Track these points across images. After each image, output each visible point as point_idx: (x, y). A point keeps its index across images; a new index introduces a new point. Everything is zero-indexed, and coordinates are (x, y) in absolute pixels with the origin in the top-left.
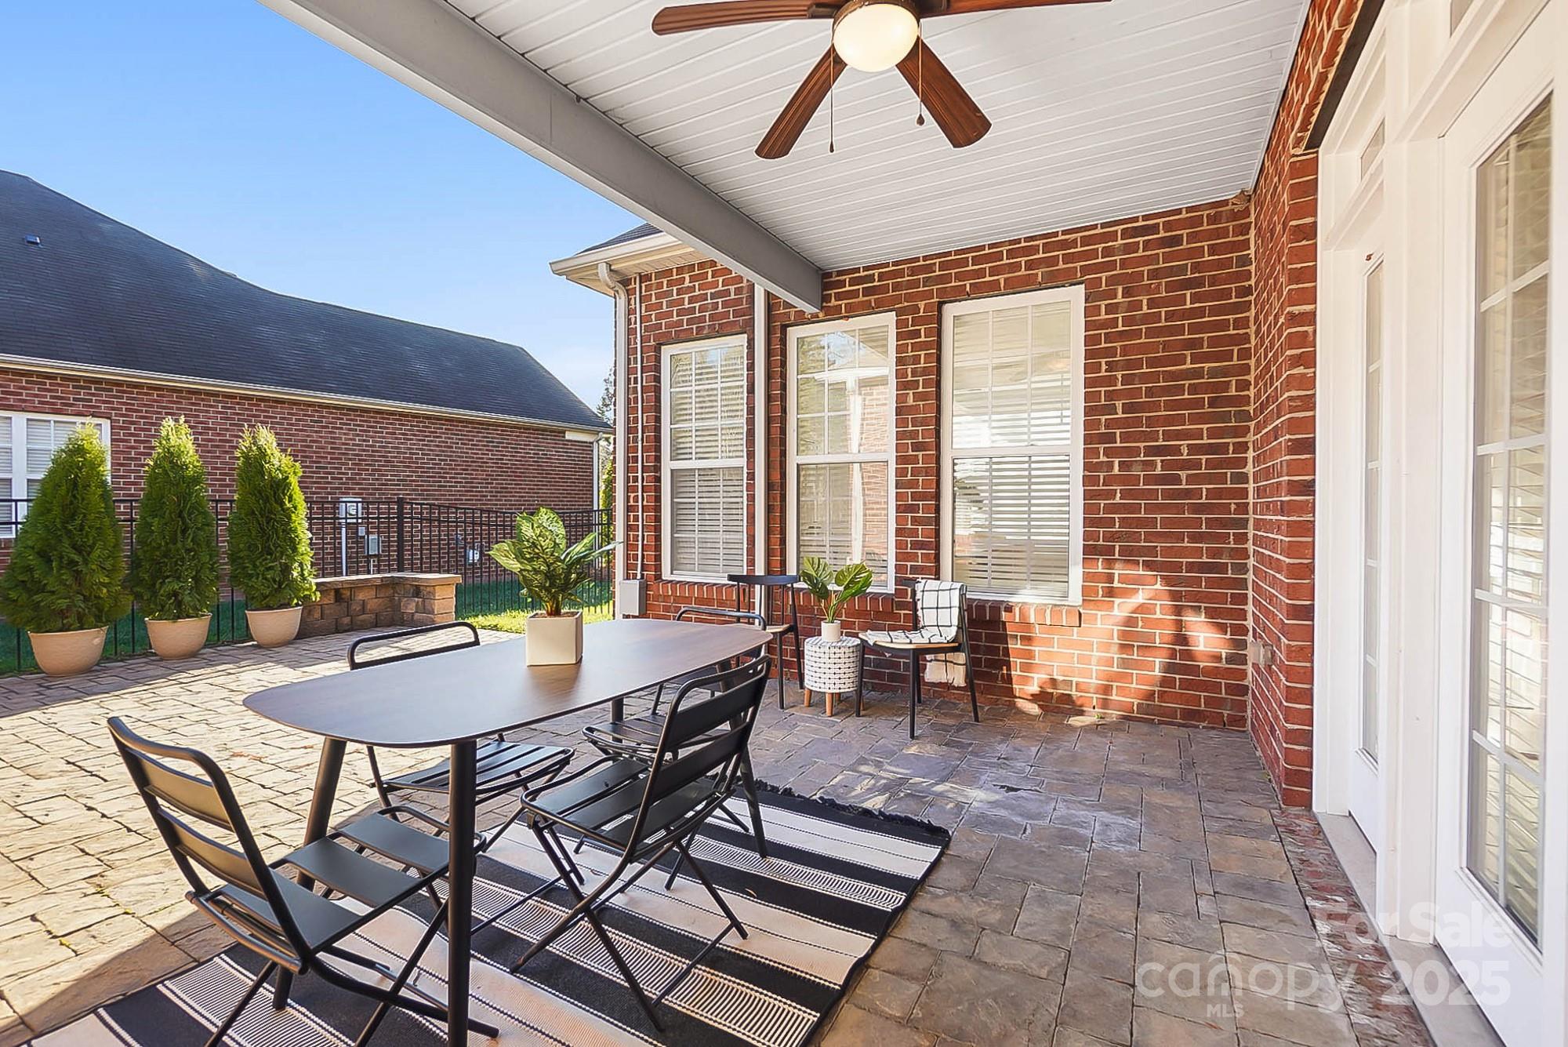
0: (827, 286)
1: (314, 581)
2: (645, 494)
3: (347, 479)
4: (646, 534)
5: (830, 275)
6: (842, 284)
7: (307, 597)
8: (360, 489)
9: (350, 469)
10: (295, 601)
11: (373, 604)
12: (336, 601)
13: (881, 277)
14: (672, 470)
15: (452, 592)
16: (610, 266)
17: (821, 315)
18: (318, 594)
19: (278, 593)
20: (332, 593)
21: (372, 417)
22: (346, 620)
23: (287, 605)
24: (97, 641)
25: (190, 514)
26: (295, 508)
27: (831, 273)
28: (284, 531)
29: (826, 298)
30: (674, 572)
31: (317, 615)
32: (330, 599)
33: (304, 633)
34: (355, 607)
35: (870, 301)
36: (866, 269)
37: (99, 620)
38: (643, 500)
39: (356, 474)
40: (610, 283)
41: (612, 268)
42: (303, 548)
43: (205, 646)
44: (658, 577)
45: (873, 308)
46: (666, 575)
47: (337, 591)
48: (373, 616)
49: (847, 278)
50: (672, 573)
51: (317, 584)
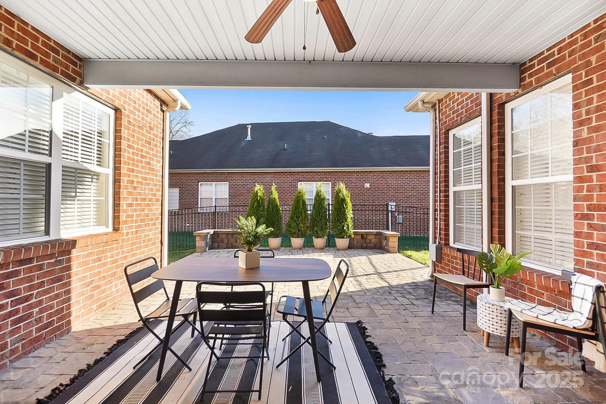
0: (523, 72)
1: (352, 231)
2: (441, 203)
3: (391, 196)
4: (441, 223)
5: (525, 63)
6: (533, 66)
7: (350, 236)
8: (395, 199)
9: (392, 192)
10: (345, 237)
11: (374, 241)
12: (362, 238)
13: (560, 51)
14: (454, 192)
15: (396, 240)
16: (424, 101)
17: (520, 91)
18: (353, 235)
19: (342, 234)
20: (360, 235)
21: (400, 173)
22: (365, 245)
23: (343, 237)
24: (301, 242)
25: (321, 209)
26: (347, 207)
27: (525, 62)
28: (343, 214)
29: (522, 80)
30: (456, 243)
31: (356, 242)
32: (359, 237)
33: (350, 247)
34: (368, 241)
35: (552, 71)
36: (548, 50)
37: (302, 237)
38: (440, 206)
39: (394, 194)
40: (423, 109)
41: (424, 102)
42: (349, 220)
43: (325, 247)
44: (447, 244)
45: (554, 75)
46: (451, 244)
47: (362, 235)
48: (374, 245)
49: (536, 61)
50: (454, 243)
51: (353, 232)
